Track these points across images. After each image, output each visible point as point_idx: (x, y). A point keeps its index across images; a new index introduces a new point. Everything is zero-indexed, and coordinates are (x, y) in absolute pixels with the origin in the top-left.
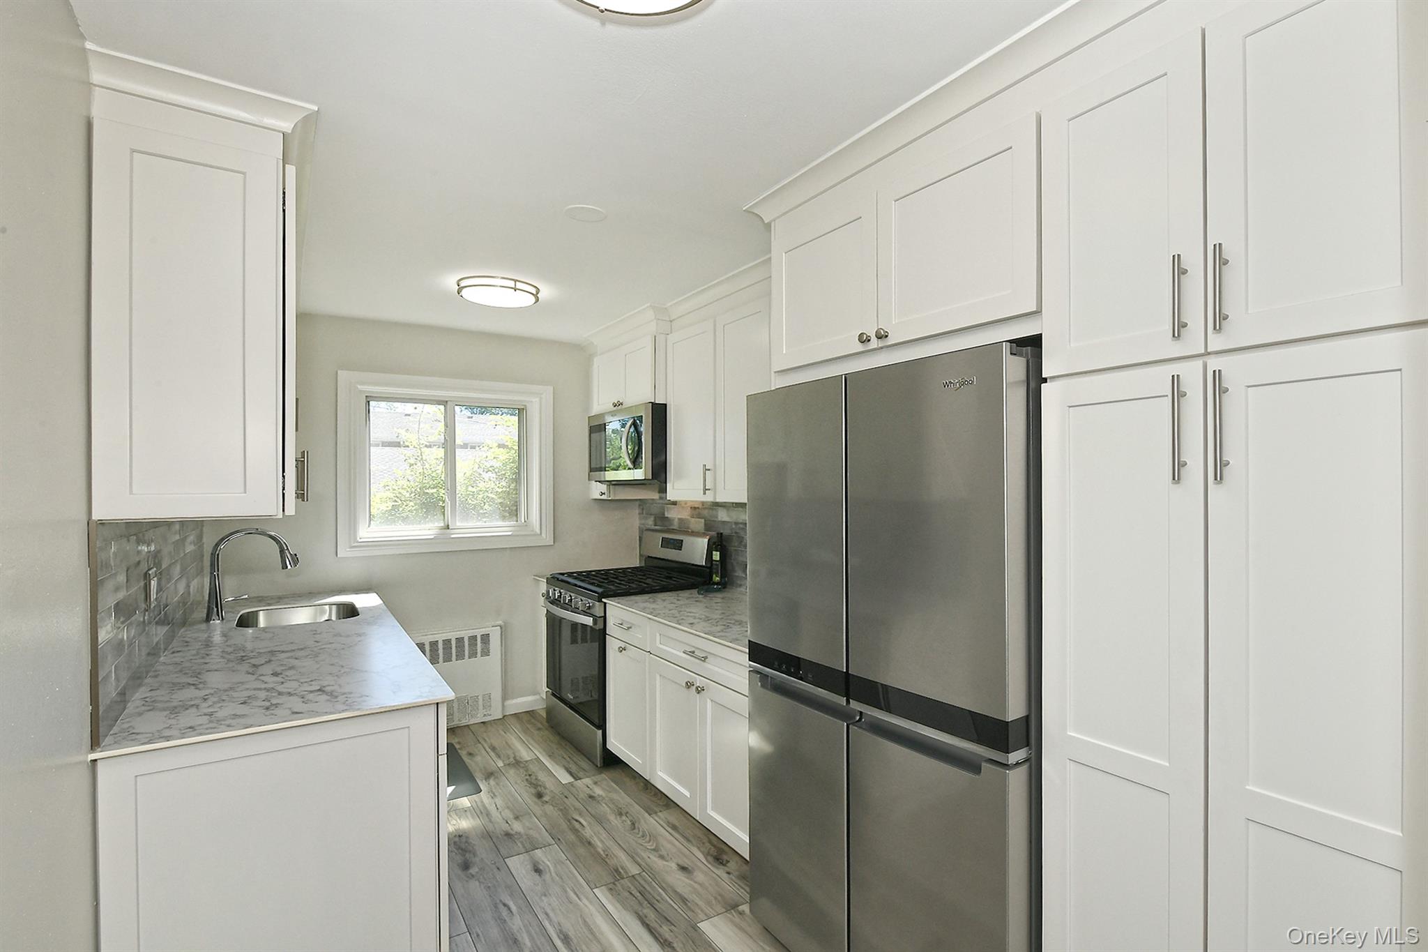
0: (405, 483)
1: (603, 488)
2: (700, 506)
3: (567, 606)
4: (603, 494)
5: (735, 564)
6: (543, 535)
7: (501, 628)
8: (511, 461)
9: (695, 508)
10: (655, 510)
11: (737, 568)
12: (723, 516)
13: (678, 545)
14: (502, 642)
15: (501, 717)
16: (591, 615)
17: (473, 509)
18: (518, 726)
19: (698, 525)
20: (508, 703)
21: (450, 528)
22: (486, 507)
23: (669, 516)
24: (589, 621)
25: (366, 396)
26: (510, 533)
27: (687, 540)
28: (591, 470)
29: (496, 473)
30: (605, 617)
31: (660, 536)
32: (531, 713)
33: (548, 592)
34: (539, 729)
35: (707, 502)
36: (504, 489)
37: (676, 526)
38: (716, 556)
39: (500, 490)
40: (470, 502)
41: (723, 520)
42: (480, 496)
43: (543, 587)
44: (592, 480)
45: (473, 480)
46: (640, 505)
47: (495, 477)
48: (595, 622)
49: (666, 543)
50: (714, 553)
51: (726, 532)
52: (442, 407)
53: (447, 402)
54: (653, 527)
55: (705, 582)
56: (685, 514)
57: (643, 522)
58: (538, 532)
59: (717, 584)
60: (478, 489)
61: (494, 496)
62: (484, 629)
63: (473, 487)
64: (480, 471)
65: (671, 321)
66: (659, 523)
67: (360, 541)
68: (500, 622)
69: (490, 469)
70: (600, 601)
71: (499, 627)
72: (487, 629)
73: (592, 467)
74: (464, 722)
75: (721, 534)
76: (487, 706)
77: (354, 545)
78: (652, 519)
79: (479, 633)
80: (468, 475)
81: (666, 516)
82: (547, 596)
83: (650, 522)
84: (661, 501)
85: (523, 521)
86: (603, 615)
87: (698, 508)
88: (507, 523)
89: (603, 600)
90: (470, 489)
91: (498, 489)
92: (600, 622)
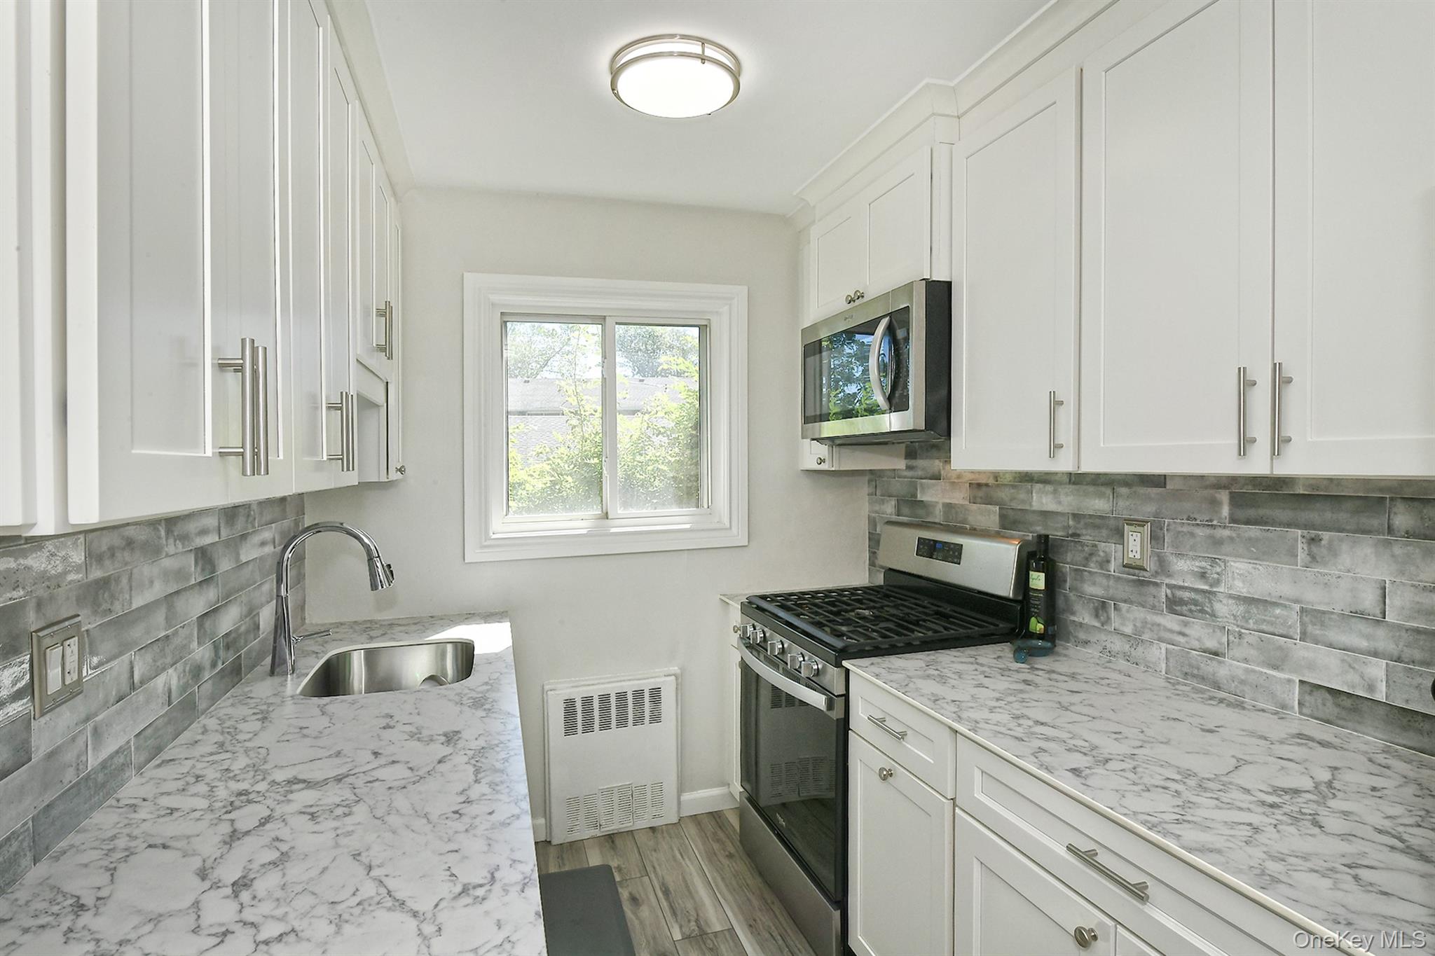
0: (563, 450)
1: (823, 450)
2: (991, 481)
3: (777, 661)
4: (821, 461)
5: (1072, 596)
6: (733, 528)
7: (677, 679)
8: (685, 419)
9: (979, 485)
10: (897, 486)
11: (1078, 607)
12: (1042, 500)
13: (953, 554)
14: (677, 705)
15: (675, 820)
16: (823, 689)
17: (642, 486)
18: (700, 844)
19: (989, 517)
20: (686, 797)
21: (610, 517)
22: (657, 483)
23: (925, 498)
24: (818, 700)
25: (502, 313)
26: (688, 526)
27: (970, 545)
28: (807, 420)
29: (668, 436)
30: (846, 696)
31: (914, 535)
32: (716, 816)
33: (745, 630)
34: (730, 856)
35: (1005, 473)
36: (677, 458)
37: (938, 516)
38: (1038, 580)
39: (673, 459)
40: (638, 476)
41: (1045, 509)
42: (649, 468)
43: (736, 617)
44: (806, 438)
45: (640, 447)
46: (870, 481)
47: (667, 441)
48: (830, 705)
49: (929, 549)
50: (1033, 574)
51: (1056, 532)
52: (596, 329)
53: (604, 318)
54: (894, 518)
55: (1013, 630)
56: (959, 497)
57: (877, 508)
58: (728, 525)
59: (1041, 637)
60: (648, 457)
61: (666, 468)
62: (653, 680)
63: (641, 455)
64: (650, 433)
65: (959, 117)
66: (905, 510)
67: (494, 536)
68: (675, 669)
69: (662, 430)
70: (839, 665)
71: (673, 678)
72: (658, 680)
73: (806, 415)
74: (628, 825)
75: (1047, 536)
76: (658, 802)
77: (486, 543)
78: (893, 502)
79: (646, 685)
80: (635, 438)
81: (919, 498)
82: (744, 638)
83: (889, 508)
84: (910, 473)
85: (706, 506)
86: (844, 692)
87: (987, 485)
88: (685, 510)
89: (845, 663)
90: (638, 458)
91: (670, 458)
92: (839, 703)
